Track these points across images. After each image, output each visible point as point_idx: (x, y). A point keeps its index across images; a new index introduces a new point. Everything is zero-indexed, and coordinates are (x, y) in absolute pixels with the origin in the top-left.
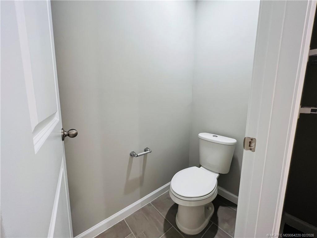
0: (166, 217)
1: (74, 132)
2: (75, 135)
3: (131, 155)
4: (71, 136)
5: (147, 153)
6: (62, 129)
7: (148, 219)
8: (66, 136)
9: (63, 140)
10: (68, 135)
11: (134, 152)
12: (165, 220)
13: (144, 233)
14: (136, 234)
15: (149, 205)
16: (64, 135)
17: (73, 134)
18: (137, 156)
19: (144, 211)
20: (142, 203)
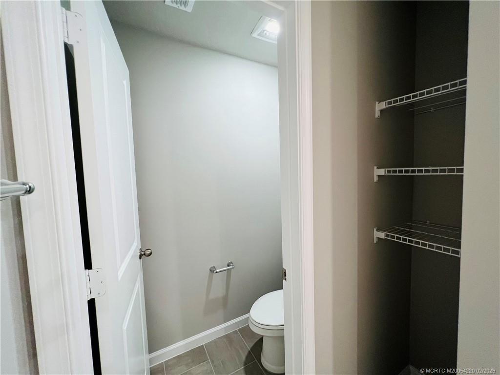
0: (251, 349)
1: (149, 252)
2: (150, 254)
3: (211, 271)
4: (147, 255)
5: (231, 269)
6: (140, 249)
7: (229, 348)
8: (143, 255)
9: (140, 258)
10: (145, 254)
11: (215, 268)
12: (249, 352)
13: (222, 362)
14: (213, 362)
15: (235, 332)
16: (141, 254)
17: (149, 254)
18: (217, 272)
19: (228, 338)
20: (225, 328)
